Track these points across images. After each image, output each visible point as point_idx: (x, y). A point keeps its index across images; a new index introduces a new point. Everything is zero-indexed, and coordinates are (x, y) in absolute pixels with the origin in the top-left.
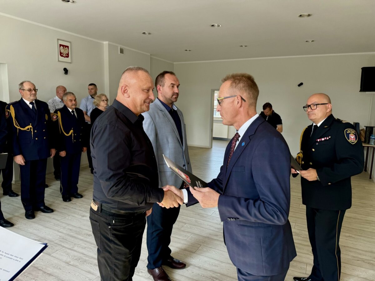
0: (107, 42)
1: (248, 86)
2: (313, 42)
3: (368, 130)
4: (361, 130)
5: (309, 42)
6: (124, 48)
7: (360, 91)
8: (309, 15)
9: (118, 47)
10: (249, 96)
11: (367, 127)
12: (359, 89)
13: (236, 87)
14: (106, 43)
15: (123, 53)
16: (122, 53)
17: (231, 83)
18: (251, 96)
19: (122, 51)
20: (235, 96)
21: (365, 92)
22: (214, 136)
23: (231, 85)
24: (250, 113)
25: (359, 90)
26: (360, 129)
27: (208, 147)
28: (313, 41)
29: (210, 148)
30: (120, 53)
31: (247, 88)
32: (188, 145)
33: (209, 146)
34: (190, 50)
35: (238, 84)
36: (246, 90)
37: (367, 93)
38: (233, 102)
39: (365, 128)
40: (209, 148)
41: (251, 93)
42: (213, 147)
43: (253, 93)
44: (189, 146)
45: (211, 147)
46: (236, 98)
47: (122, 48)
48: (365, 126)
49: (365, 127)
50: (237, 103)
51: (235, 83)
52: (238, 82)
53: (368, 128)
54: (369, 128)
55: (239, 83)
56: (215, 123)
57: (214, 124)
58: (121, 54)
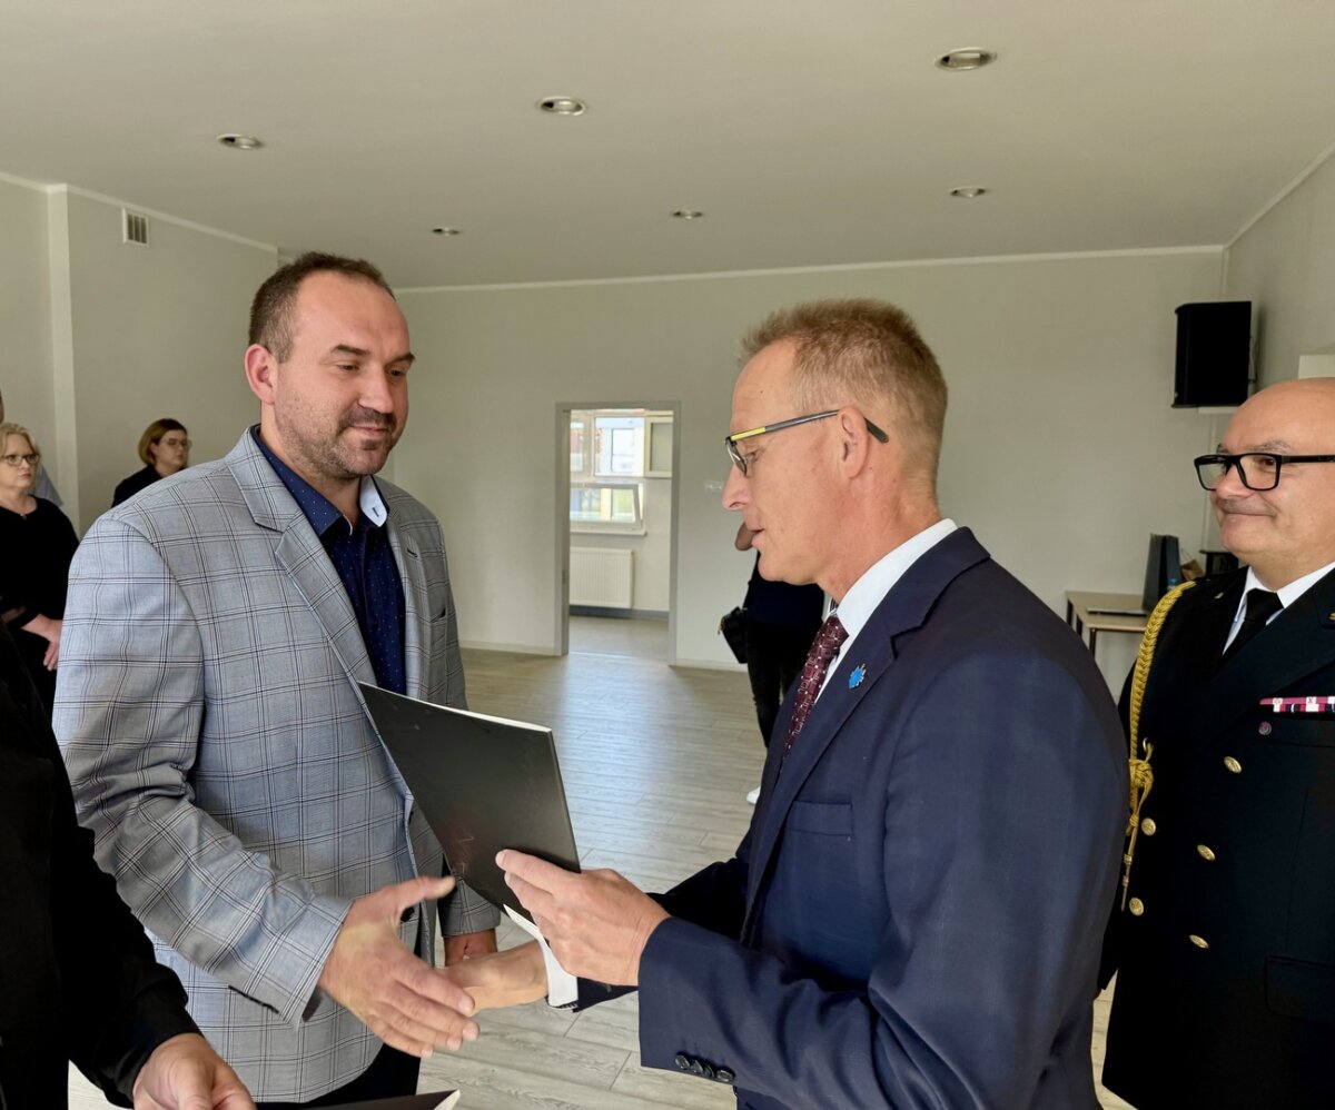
0: (62, 188)
1: (891, 364)
2: (981, 197)
3: (1216, 565)
4: (1188, 567)
5: (964, 196)
6: (150, 219)
7: (1173, 406)
8: (984, 59)
9: (120, 210)
10: (903, 411)
11: (1211, 556)
12: (1172, 395)
13: (831, 367)
14: (55, 190)
15: (144, 241)
16: (137, 239)
17: (798, 352)
18: (912, 414)
19: (137, 230)
20: (831, 413)
21: (1195, 409)
22: (574, 601)
23: (802, 359)
24: (908, 509)
25: (1172, 401)
26: (1184, 561)
27: (551, 654)
28: (981, 192)
29: (559, 654)
30: (130, 237)
31: (890, 372)
32: (461, 645)
33: (552, 645)
34: (455, 232)
35: (837, 352)
36: (882, 380)
37: (1204, 411)
38: (819, 445)
39: (1202, 560)
40: (554, 657)
41: (911, 394)
42: (571, 652)
43: (921, 397)
44: (467, 650)
45: (565, 653)
46: (833, 424)
47: (140, 216)
48: (1202, 552)
49: (1204, 557)
50: (841, 451)
51: (824, 346)
52: (835, 341)
53: (1216, 560)
54: (1222, 560)
55: (843, 347)
56: (577, 546)
57: (572, 549)
58: (134, 242)
